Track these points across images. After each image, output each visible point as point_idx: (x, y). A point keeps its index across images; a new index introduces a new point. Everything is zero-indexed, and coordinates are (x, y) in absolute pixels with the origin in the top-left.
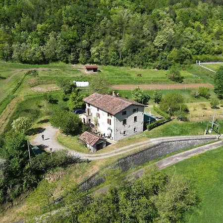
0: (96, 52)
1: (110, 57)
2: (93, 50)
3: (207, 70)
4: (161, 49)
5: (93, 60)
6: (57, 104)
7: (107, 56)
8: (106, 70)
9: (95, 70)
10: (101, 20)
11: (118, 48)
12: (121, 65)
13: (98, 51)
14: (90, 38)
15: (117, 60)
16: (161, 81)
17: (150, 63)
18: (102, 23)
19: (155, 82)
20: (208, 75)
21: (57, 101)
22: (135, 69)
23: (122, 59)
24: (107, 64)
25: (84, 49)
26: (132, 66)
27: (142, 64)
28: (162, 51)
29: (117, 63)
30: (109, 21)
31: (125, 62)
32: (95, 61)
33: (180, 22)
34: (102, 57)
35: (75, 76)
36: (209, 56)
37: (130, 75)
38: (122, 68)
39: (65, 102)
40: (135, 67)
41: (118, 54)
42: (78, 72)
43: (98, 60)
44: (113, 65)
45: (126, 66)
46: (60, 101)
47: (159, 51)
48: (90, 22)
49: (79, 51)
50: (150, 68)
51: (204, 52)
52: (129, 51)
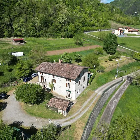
0: (18, 27)
1: (29, 31)
2: (15, 26)
3: (92, 36)
4: (63, 24)
5: (17, 34)
6: (4, 75)
7: (27, 30)
8: (29, 41)
9: (22, 41)
10: (16, 2)
11: (34, 24)
12: (39, 36)
13: (19, 26)
14: (10, 16)
15: (35, 33)
16: (71, 46)
17: (58, 34)
18: (17, 4)
19: (68, 47)
20: (94, 40)
21: (3, 72)
22: (50, 38)
23: (39, 32)
24: (29, 36)
25: (7, 25)
26: (47, 37)
27: (54, 35)
28: (64, 25)
29: (36, 35)
30: (22, 3)
31: (42, 34)
32: (18, 34)
33: (69, 6)
34: (23, 31)
35: (7, 48)
36: (90, 28)
37: (49, 44)
38: (40, 38)
39: (11, 73)
40: (49, 37)
41: (36, 28)
42: (7, 44)
43: (20, 33)
44: (33, 37)
45: (42, 37)
46: (6, 73)
47: (62, 26)
48: (7, 4)
49: (3, 27)
50: (59, 38)
51: (86, 25)
52: (43, 26)
